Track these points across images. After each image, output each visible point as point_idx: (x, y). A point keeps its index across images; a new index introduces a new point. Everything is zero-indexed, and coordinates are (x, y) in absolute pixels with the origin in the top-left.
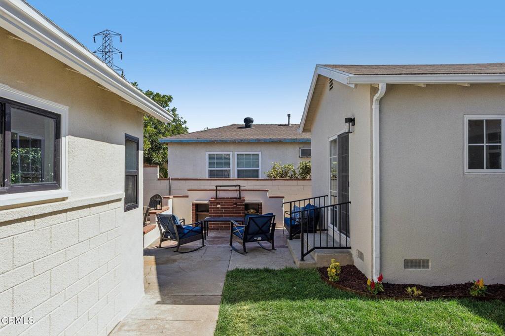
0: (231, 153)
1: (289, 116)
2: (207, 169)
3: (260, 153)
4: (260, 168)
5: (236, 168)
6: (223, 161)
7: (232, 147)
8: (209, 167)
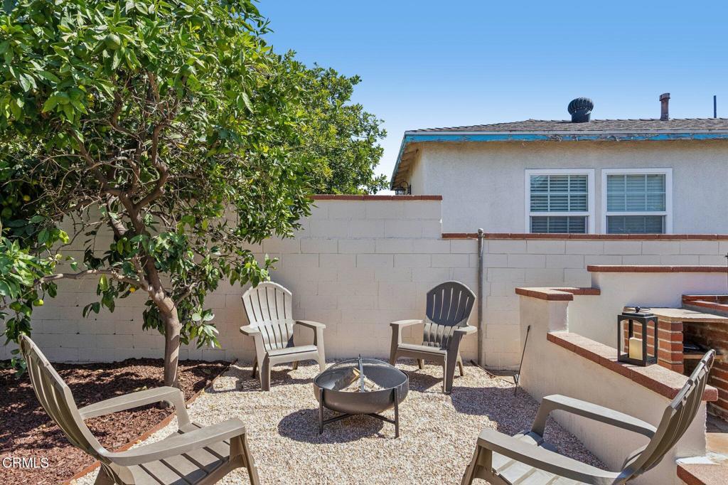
0: (591, 173)
1: (665, 99)
2: (528, 214)
3: (669, 173)
4: (669, 213)
5: (605, 213)
6: (569, 193)
7: (593, 156)
8: (532, 210)
